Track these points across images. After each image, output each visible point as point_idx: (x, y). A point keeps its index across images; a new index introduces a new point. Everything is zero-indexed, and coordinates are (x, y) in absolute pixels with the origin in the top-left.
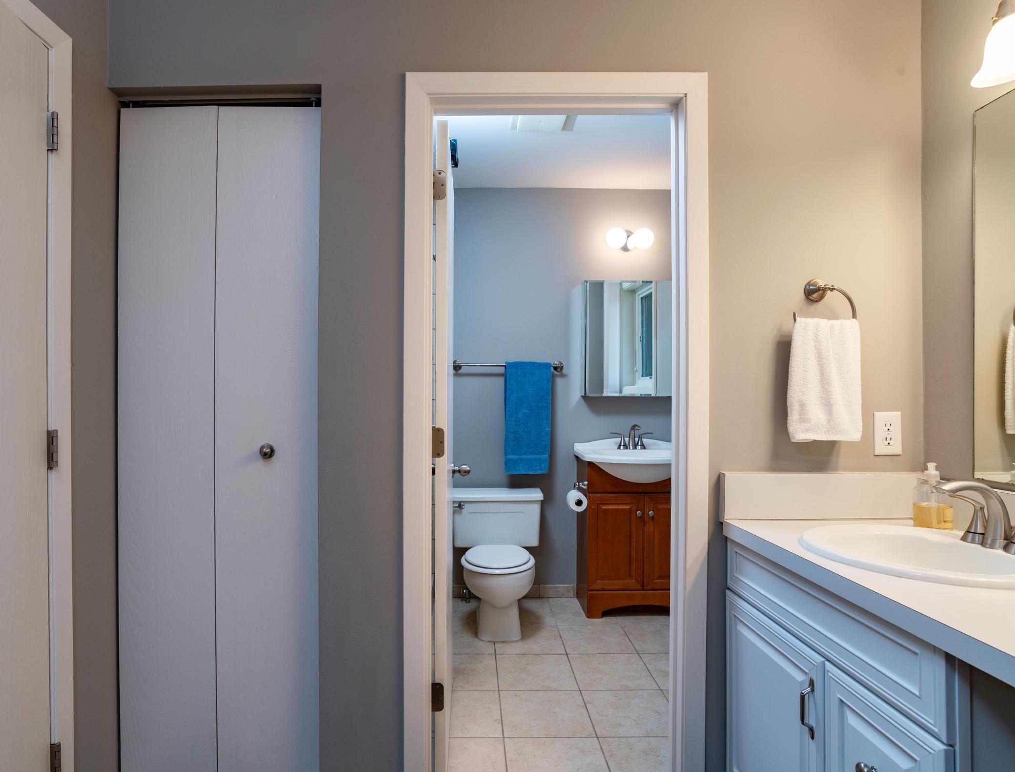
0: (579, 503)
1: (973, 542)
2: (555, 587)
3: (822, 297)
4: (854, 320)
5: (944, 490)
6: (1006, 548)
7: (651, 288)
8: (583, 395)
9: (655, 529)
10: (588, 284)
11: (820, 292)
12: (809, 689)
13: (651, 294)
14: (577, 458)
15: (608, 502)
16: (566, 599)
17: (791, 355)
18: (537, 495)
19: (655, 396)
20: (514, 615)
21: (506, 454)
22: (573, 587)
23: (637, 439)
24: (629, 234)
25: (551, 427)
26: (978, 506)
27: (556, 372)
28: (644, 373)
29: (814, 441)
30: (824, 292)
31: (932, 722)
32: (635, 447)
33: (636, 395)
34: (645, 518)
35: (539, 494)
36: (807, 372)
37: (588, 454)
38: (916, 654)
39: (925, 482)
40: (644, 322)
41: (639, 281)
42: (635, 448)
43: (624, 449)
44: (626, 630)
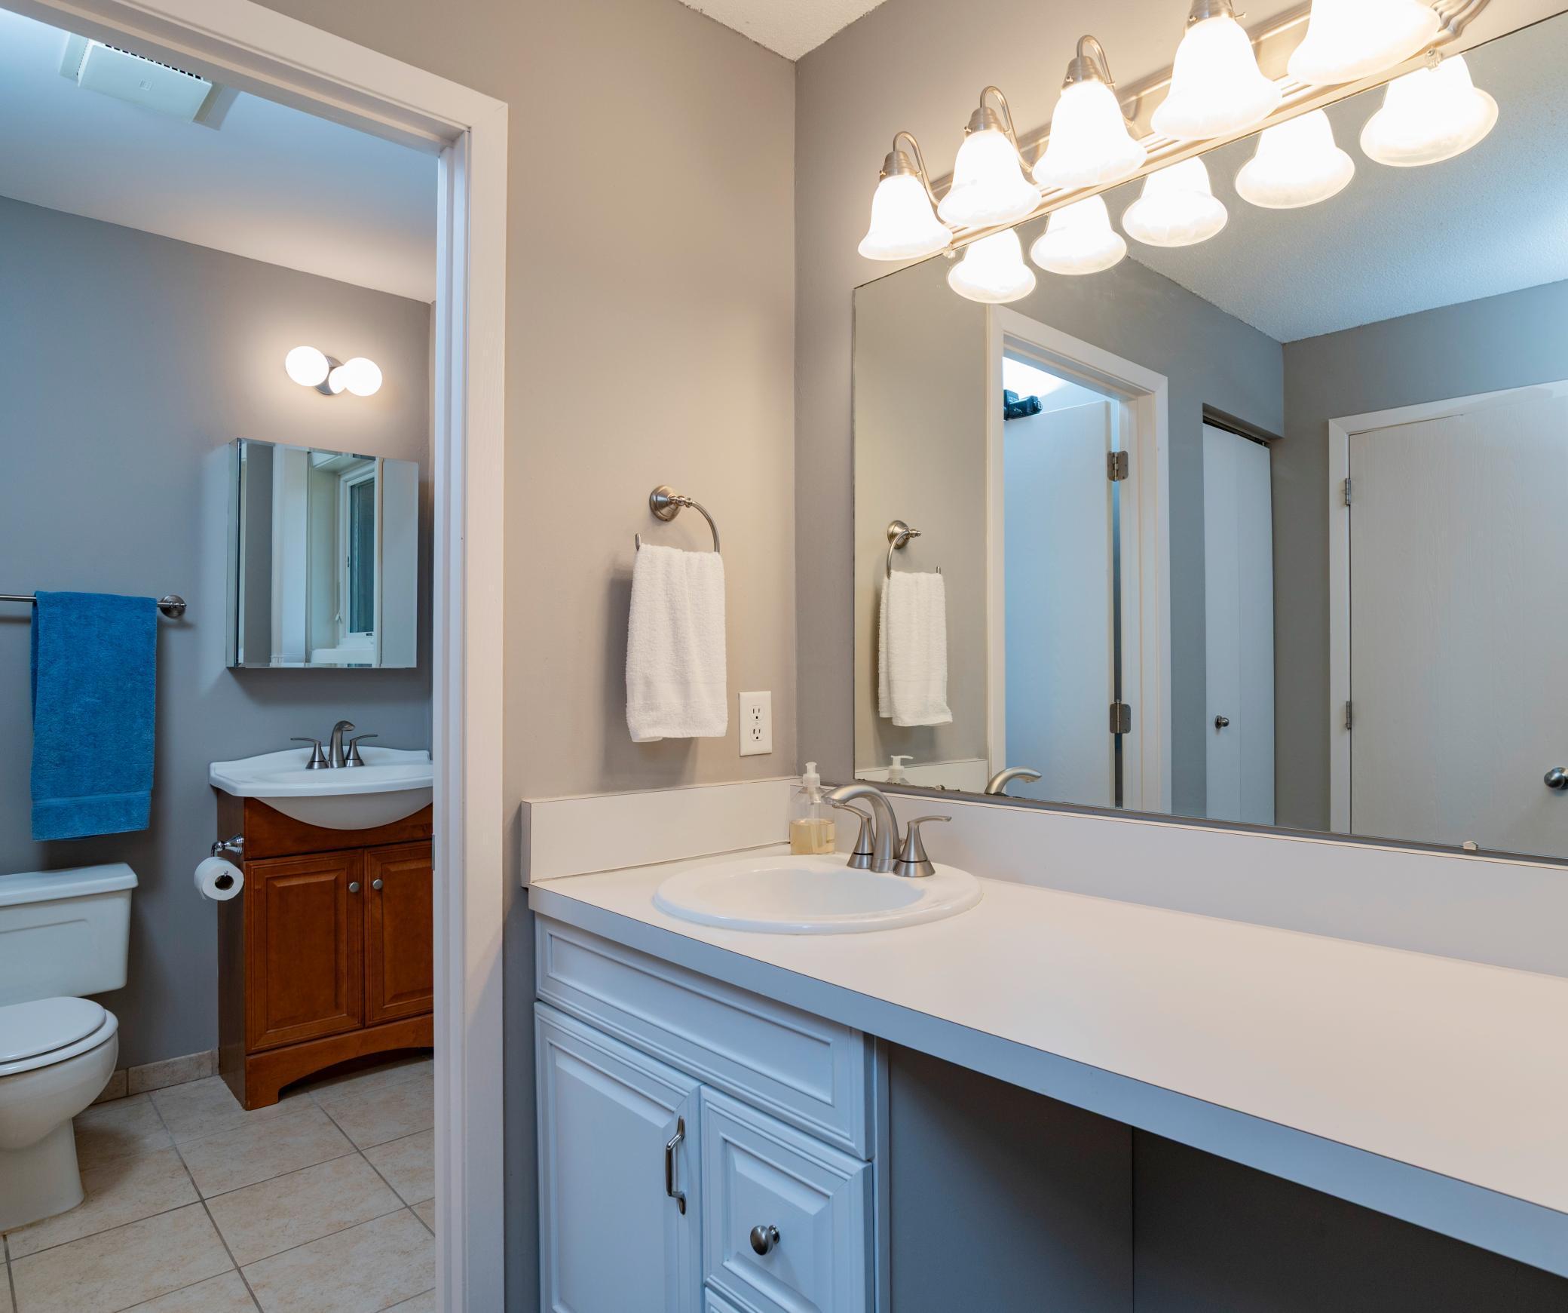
0: (224, 882)
1: (860, 867)
2: (167, 1065)
3: (673, 515)
4: (717, 553)
5: (836, 800)
6: (896, 870)
7: (373, 471)
8: (232, 665)
9: (385, 911)
10: (244, 447)
11: (672, 506)
12: (678, 1136)
13: (371, 481)
14: (219, 792)
15: (289, 873)
16: (194, 1084)
17: (631, 603)
18: (122, 877)
19: (378, 667)
20: (64, 1154)
21: (35, 797)
22: (212, 1053)
23: (346, 749)
24: (334, 364)
25: (156, 733)
26: (865, 818)
27: (166, 619)
28: (356, 627)
29: (664, 739)
30: (677, 508)
31: (848, 1135)
32: (343, 763)
33: (339, 666)
34: (366, 893)
35: (128, 874)
36: (655, 630)
37: (247, 782)
38: (828, 1044)
39: (804, 790)
40: (356, 530)
41: (347, 454)
42: (341, 762)
43: (320, 767)
44: (331, 1113)
